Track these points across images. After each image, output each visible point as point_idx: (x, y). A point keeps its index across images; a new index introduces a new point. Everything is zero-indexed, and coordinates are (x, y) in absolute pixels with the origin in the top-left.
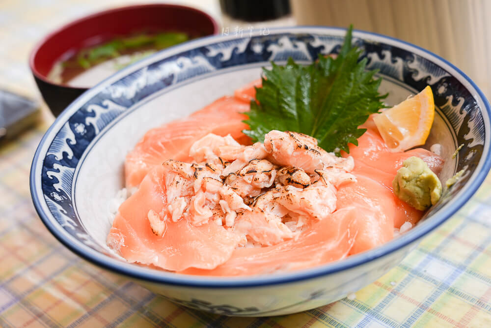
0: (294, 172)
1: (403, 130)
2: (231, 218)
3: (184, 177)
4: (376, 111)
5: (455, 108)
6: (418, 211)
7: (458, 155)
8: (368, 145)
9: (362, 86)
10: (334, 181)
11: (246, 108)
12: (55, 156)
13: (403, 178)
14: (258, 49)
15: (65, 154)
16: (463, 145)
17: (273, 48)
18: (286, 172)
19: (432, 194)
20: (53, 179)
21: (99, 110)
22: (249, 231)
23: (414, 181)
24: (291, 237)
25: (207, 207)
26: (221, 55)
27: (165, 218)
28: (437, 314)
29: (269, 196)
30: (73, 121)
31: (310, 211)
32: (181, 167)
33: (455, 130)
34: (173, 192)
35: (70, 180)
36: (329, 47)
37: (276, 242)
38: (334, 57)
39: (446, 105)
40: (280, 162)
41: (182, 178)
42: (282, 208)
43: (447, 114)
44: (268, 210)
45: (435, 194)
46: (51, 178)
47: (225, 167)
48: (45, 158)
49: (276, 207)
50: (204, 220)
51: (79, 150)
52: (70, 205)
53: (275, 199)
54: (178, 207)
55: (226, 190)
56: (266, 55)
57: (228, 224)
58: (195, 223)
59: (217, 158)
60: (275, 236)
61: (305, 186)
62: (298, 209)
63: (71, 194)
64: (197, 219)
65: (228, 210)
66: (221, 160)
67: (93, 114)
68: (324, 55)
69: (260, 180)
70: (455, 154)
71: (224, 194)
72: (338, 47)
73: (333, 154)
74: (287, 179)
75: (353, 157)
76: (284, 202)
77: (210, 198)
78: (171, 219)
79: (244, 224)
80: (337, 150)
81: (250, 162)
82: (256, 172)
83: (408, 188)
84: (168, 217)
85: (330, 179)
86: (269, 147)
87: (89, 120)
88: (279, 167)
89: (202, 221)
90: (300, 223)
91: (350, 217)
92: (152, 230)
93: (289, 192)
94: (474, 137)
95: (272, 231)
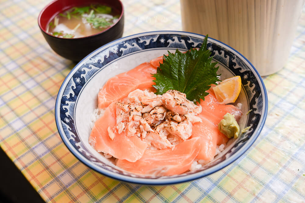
0: (174, 115)
1: (225, 95)
2: (145, 134)
3: (124, 112)
4: (214, 83)
5: (251, 88)
6: (228, 138)
7: (249, 114)
8: (209, 101)
9: (209, 69)
10: (192, 121)
11: (154, 71)
12: (67, 97)
13: (223, 125)
14: (162, 41)
15: (71, 95)
16: (252, 110)
17: (170, 41)
18: (170, 115)
19: (235, 135)
20: (66, 110)
21: (87, 70)
22: (152, 141)
23: (227, 127)
24: (171, 147)
25: (134, 128)
26: (145, 42)
27: (115, 131)
28: (232, 178)
29: (162, 125)
30: (75, 76)
31: (180, 136)
32: (123, 107)
33: (249, 100)
34: (119, 119)
35: (73, 108)
36: (196, 44)
37: (164, 148)
38: (198, 49)
39: (247, 85)
40: (168, 109)
41: (123, 112)
42: (167, 132)
43: (247, 90)
44: (161, 132)
45: (236, 135)
46: (65, 109)
47: (143, 108)
48: (62, 99)
49: (165, 131)
50: (132, 134)
51: (77, 92)
52: (73, 123)
53: (165, 127)
54: (121, 127)
55: (143, 121)
56: (166, 45)
57: (143, 137)
58: (128, 135)
59: (140, 102)
60: (163, 146)
61: (179, 123)
62: (174, 134)
63: (73, 116)
64: (129, 134)
65: (144, 131)
66: (142, 103)
67: (84, 72)
68: (193, 47)
69: (159, 117)
70: (247, 113)
71: (142, 123)
72: (200, 44)
73: (193, 102)
74: (171, 119)
75: (202, 106)
76: (169, 130)
77: (136, 124)
78: (118, 132)
79: (150, 138)
80: (195, 100)
81: (155, 108)
82: (157, 114)
83: (224, 130)
84: (116, 131)
85: (190, 120)
86: (164, 101)
87: (82, 75)
88: (167, 110)
89: (131, 135)
90: (175, 140)
91: (198, 142)
92: (109, 137)
93: (171, 126)
94: (257, 108)
95: (163, 143)
